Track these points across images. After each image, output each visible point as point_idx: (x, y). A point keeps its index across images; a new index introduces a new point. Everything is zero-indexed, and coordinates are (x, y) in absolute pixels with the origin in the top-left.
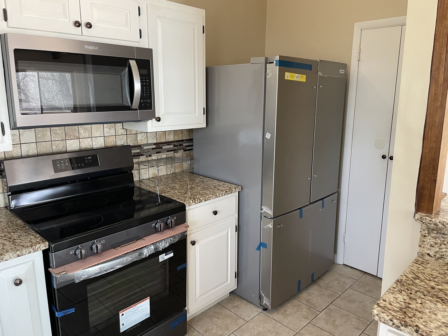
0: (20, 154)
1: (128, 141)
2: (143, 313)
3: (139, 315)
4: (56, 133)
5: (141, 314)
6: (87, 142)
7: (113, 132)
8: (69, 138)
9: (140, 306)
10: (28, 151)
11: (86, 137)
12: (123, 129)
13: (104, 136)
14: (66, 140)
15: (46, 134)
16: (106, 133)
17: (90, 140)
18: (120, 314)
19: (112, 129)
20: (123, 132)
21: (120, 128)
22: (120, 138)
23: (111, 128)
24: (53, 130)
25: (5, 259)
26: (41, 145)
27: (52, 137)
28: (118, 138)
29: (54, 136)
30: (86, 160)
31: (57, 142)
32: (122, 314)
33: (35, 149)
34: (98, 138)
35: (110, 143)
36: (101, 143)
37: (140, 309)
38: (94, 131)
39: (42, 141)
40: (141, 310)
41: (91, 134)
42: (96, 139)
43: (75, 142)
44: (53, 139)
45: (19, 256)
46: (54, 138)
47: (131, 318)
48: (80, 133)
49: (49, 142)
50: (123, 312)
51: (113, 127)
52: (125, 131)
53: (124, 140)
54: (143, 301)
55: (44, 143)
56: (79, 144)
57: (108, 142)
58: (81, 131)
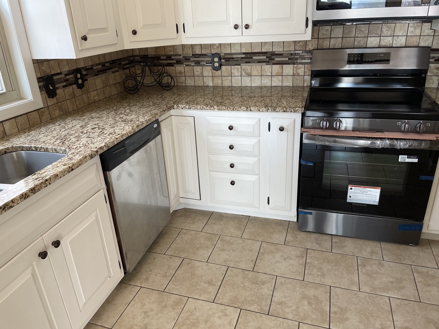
0: (329, 46)
1: (433, 43)
2: (372, 198)
3: (367, 198)
4: (360, 30)
5: (369, 198)
6: (388, 40)
7: (418, 32)
8: (370, 35)
9: (370, 191)
10: (335, 44)
11: (388, 35)
12: (431, 29)
13: (407, 36)
14: (368, 37)
15: (352, 30)
16: (410, 33)
17: (391, 39)
18: (349, 188)
19: (418, 29)
20: (431, 32)
21: (427, 28)
22: (425, 39)
23: (417, 27)
24: (358, 27)
25: (276, 111)
26: (346, 40)
27: (356, 34)
28: (423, 38)
29: (358, 33)
30: (378, 57)
31: (360, 39)
32: (350, 187)
33: (340, 43)
34: (400, 37)
35: (412, 43)
36: (402, 42)
37: (369, 193)
38: (397, 30)
39: (347, 36)
40: (369, 195)
41: (393, 32)
42: (397, 38)
43: (376, 39)
44: (356, 36)
45: (284, 111)
46: (358, 35)
47: (359, 196)
48: (383, 31)
49: (353, 38)
50: (352, 186)
51: (419, 26)
52: (432, 32)
53: (429, 41)
54: (373, 188)
55: (348, 38)
56: (379, 41)
57: (410, 42)
58: (384, 30)
